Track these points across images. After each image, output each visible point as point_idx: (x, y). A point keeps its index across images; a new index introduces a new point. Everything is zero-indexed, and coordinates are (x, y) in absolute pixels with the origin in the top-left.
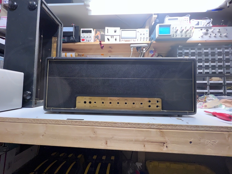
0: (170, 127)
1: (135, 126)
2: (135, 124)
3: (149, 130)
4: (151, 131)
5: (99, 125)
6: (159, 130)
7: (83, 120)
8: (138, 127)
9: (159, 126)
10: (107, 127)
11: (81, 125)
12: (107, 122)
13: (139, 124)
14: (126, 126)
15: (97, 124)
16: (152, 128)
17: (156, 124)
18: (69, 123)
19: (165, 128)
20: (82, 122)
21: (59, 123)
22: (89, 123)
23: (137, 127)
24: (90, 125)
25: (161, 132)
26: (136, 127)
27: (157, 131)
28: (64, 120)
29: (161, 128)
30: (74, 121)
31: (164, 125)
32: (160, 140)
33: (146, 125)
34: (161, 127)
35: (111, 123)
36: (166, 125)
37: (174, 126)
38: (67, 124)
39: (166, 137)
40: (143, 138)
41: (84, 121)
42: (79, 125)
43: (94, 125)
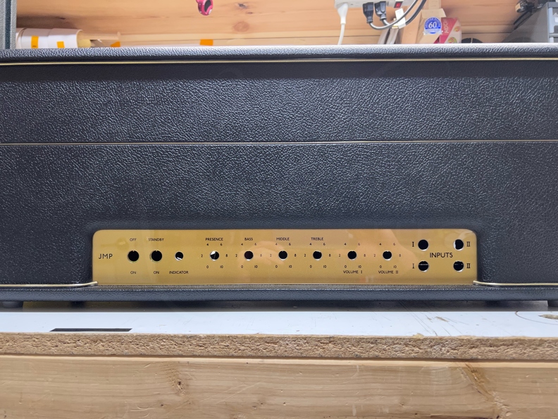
0: (511, 352)
1: (357, 350)
2: (359, 341)
3: (419, 368)
4: (427, 372)
5: (198, 351)
6: (462, 364)
7: (128, 330)
8: (372, 353)
9: (462, 349)
10: (233, 357)
11: (119, 352)
12: (236, 337)
13: (375, 341)
14: (320, 351)
15: (188, 348)
16: (434, 355)
17: (452, 340)
18: (61, 346)
19: (490, 356)
20: (121, 340)
21: (19, 350)
22: (156, 346)
23: (366, 355)
24: (160, 352)
25: (474, 371)
26: (363, 355)
27: (455, 368)
28: (43, 336)
29: (474, 356)
30: (88, 337)
31: (488, 340)
32: (470, 408)
33: (406, 345)
34: (473, 352)
35: (252, 338)
36: (497, 340)
37: (529, 346)
38: (54, 350)
39: (494, 393)
40: (396, 400)
41: (132, 336)
42: (107, 353)
43: (177, 350)
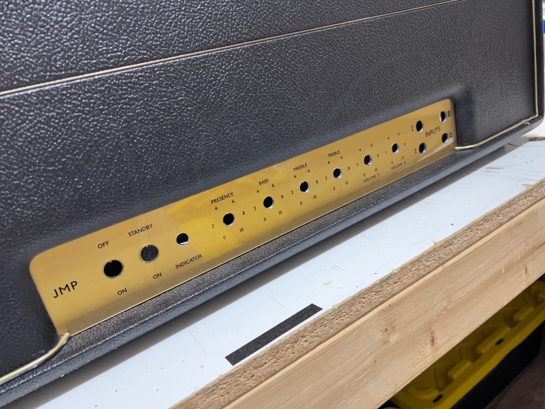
1: (500, 219)
2: (501, 210)
3: (532, 212)
5: (396, 287)
8: (508, 216)
11: (325, 336)
12: (423, 256)
13: (509, 204)
14: (480, 234)
15: (387, 291)
16: (539, 197)
22: (358, 306)
23: (505, 220)
24: (363, 311)
28: (232, 375)
40: (523, 246)
42: (312, 345)
43: (378, 299)
